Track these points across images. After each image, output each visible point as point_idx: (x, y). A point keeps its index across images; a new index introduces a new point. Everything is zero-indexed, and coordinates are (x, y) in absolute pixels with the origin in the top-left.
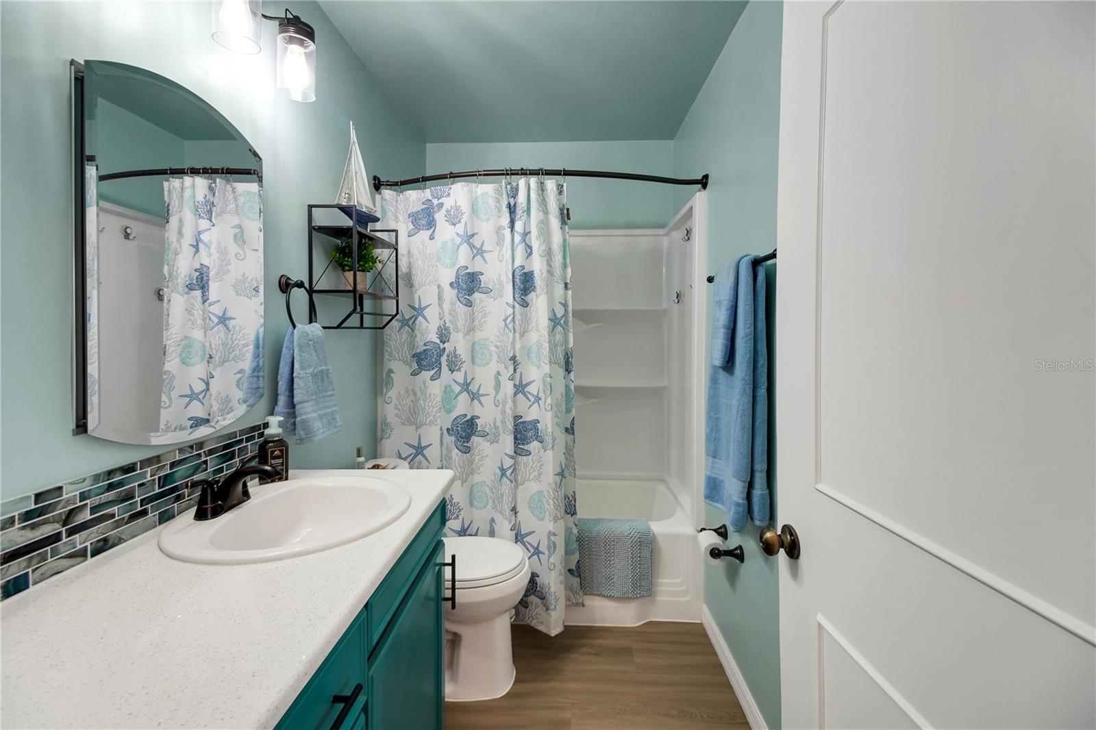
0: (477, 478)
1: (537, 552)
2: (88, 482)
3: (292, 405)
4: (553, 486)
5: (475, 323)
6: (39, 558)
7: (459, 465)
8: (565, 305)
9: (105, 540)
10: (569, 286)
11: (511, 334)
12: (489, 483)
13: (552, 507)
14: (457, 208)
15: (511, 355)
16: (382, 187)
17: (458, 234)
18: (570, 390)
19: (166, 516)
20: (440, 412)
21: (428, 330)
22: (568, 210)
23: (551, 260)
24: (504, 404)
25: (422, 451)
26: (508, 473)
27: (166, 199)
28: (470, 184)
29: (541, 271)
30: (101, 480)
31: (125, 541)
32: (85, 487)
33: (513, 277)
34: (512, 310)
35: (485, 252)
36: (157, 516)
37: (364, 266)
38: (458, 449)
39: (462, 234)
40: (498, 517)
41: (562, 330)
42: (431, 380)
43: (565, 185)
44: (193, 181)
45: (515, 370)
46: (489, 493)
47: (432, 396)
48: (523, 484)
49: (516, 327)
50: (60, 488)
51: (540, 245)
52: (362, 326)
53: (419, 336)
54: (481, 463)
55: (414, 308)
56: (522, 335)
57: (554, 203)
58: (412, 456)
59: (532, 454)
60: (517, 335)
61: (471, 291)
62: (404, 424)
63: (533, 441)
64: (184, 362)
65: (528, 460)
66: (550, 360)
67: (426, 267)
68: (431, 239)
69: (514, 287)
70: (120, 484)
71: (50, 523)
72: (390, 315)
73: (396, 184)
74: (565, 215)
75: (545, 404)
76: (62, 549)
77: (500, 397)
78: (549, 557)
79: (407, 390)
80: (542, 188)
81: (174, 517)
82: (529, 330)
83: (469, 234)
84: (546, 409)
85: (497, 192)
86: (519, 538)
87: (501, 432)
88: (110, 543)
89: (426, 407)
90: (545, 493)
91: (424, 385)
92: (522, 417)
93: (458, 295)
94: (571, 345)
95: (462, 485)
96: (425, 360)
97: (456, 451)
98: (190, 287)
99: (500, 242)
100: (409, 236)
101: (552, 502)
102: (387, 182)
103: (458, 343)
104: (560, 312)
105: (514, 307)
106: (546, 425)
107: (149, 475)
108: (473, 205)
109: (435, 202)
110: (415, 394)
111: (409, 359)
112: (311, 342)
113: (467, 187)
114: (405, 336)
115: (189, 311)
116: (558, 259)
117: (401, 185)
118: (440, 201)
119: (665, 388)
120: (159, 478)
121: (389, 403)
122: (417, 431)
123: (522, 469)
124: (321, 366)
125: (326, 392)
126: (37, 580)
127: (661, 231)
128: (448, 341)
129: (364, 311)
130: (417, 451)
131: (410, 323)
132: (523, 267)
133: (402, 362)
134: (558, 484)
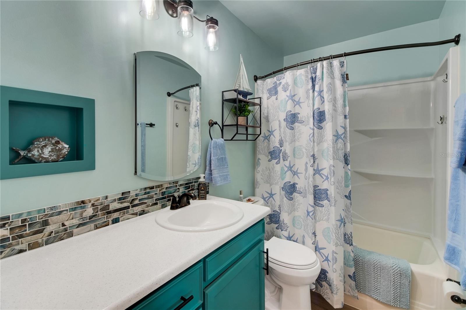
0: (296, 214)
1: (327, 259)
2: (139, 190)
3: (211, 170)
4: (335, 226)
5: (295, 138)
6: (123, 213)
7: (287, 205)
8: (345, 128)
9: (144, 211)
10: (347, 117)
11: (312, 143)
12: (302, 217)
13: (334, 237)
14: (287, 83)
15: (312, 154)
16: (258, 79)
17: (287, 96)
18: (348, 175)
19: (164, 206)
20: (280, 179)
21: (275, 141)
22: (347, 75)
23: (336, 103)
24: (309, 178)
25: (272, 196)
26: (311, 214)
27: (190, 96)
28: (293, 71)
29: (328, 110)
30: (142, 191)
31: (150, 212)
32: (137, 192)
33: (314, 114)
34: (312, 131)
35: (301, 103)
36: (161, 206)
37: (244, 114)
38: (286, 197)
39: (289, 95)
40: (306, 236)
41: (342, 141)
42: (276, 164)
43: (345, 61)
44: (196, 89)
45: (314, 162)
46: (302, 223)
47: (276, 172)
48: (319, 222)
49: (315, 140)
50: (130, 192)
51: (328, 96)
52: (247, 140)
53: (271, 144)
54: (298, 206)
55: (269, 131)
56: (318, 144)
57: (338, 73)
58: (268, 198)
59: (325, 207)
60: (316, 144)
61: (293, 122)
62: (265, 183)
63: (325, 200)
64: (193, 152)
65: (322, 209)
66: (334, 157)
67: (274, 112)
68: (276, 100)
69: (314, 119)
70: (149, 193)
71: (126, 202)
72: (257, 135)
73: (263, 77)
74: (345, 78)
75: (330, 181)
76: (130, 212)
77: (307, 175)
78: (333, 265)
79: (266, 168)
80: (331, 65)
81: (167, 206)
82: (323, 141)
83: (292, 95)
84: (331, 184)
85: (306, 72)
86: (317, 249)
87: (307, 193)
88: (145, 212)
89: (274, 176)
90: (331, 229)
91: (273, 166)
92: (318, 186)
93: (286, 124)
94: (348, 150)
95: (288, 215)
96: (274, 155)
97: (285, 199)
98: (195, 126)
99: (308, 97)
100: (267, 99)
101: (334, 235)
102: (260, 77)
103: (287, 148)
104: (341, 131)
105: (313, 130)
106: (331, 192)
107: (158, 191)
108: (294, 81)
109: (278, 82)
110: (270, 170)
111: (267, 154)
112: (218, 146)
113: (291, 73)
114: (266, 144)
115: (195, 134)
116: (340, 102)
117: (265, 77)
118: (280, 81)
119: (432, 179)
120: (162, 192)
121: (258, 173)
122: (270, 186)
123: (319, 214)
124: (222, 156)
125: (224, 166)
126: (122, 220)
127: (429, 79)
128: (283, 146)
129: (248, 133)
130: (270, 196)
131: (268, 138)
132: (319, 109)
133: (264, 156)
134: (339, 226)
